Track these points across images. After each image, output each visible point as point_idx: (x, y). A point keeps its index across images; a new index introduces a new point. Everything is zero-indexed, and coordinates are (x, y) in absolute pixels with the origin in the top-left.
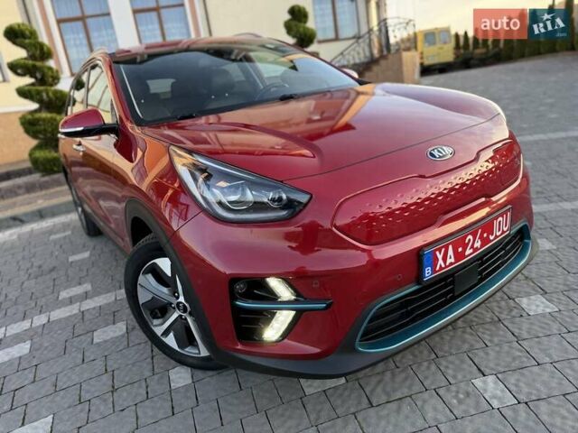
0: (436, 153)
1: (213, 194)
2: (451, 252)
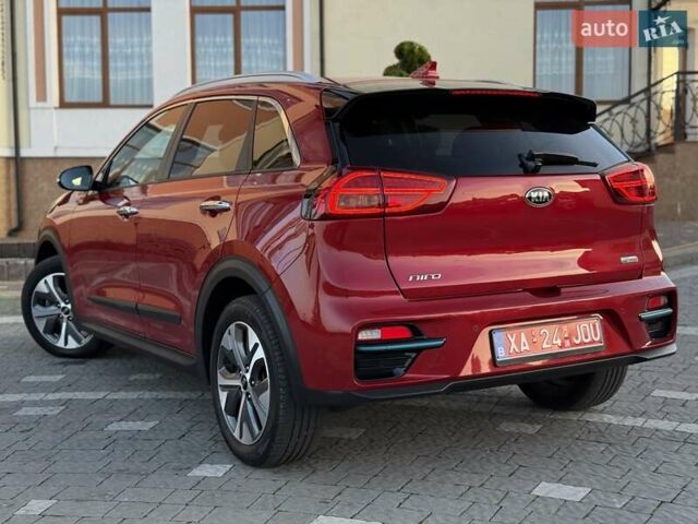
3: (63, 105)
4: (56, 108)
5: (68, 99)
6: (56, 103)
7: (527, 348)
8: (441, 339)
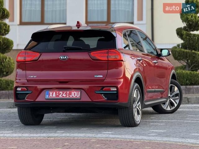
3: (22, 23)
4: (18, 25)
5: (24, 20)
6: (18, 22)
7: (55, 96)
8: (30, 91)
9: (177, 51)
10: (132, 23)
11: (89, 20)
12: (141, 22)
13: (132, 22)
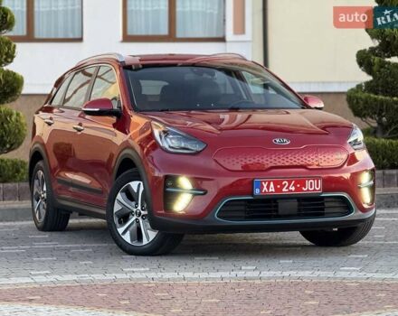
0: (278, 141)
1: (167, 142)
2: (272, 185)
9: (361, 98)
10: (222, 40)
11: (129, 33)
12: (241, 38)
13: (221, 35)
